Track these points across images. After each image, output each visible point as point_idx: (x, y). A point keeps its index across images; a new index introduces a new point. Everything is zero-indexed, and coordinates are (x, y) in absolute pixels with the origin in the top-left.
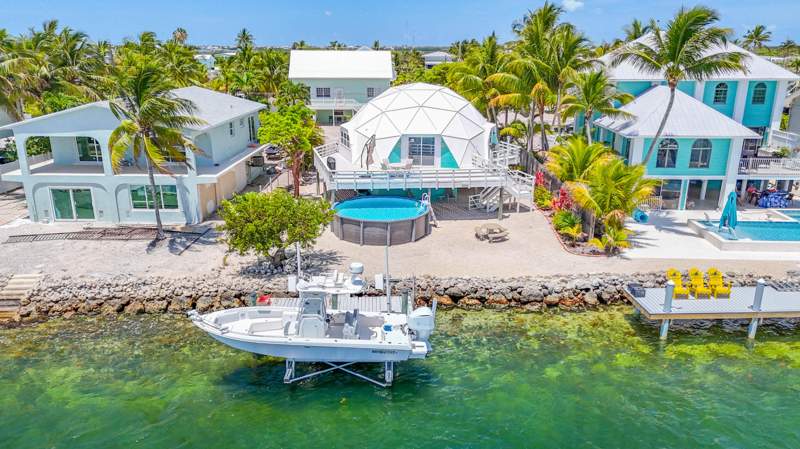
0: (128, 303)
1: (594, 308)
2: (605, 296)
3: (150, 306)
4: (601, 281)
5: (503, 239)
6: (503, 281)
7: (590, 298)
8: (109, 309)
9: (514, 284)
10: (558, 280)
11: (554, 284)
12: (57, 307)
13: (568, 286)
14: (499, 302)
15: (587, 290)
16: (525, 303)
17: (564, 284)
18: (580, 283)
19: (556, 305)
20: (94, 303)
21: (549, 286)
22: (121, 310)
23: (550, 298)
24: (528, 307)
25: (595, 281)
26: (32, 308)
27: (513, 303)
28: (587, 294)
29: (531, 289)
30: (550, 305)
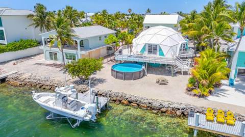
0: (42, 86)
1: (179, 117)
2: (186, 113)
3: (46, 87)
4: (185, 107)
5: (165, 84)
6: (147, 99)
7: (179, 113)
8: (38, 86)
9: (151, 101)
10: (167, 103)
11: (166, 104)
12: (28, 84)
13: (171, 106)
14: (144, 107)
15: (179, 109)
16: (153, 109)
17: (169, 105)
18: (176, 106)
19: (165, 112)
20: (35, 84)
21: (164, 105)
22: (40, 87)
23: (162, 109)
24: (153, 111)
25: (183, 106)
26: (23, 83)
27: (149, 108)
28: (179, 111)
29: (156, 104)
30: (162, 112)
